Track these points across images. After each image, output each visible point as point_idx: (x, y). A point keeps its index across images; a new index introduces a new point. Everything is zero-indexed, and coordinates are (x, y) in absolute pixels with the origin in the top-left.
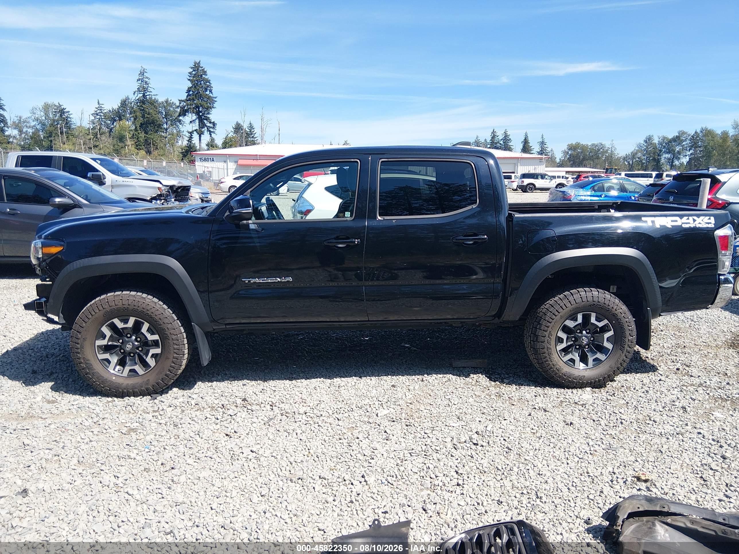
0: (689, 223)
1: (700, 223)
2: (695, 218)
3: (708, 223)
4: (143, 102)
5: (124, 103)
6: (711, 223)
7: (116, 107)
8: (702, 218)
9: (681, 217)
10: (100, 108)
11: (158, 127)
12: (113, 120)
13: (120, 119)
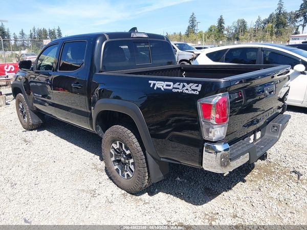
0: (178, 88)
1: (187, 89)
2: (185, 84)
3: (194, 90)
4: (279, 14)
5: (271, 16)
6: (197, 90)
7: (267, 18)
8: (191, 84)
9: (174, 82)
10: (259, 19)
11: (284, 25)
12: (265, 24)
13: (268, 23)
